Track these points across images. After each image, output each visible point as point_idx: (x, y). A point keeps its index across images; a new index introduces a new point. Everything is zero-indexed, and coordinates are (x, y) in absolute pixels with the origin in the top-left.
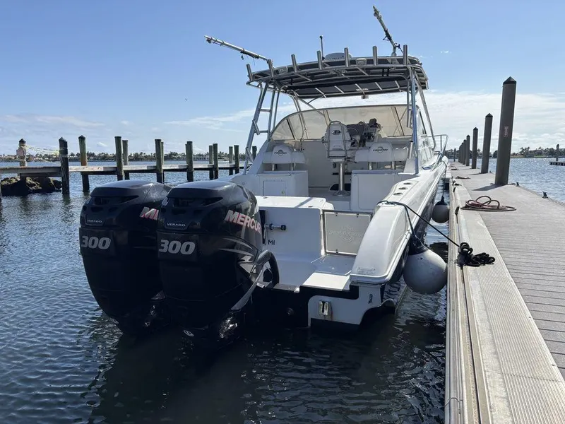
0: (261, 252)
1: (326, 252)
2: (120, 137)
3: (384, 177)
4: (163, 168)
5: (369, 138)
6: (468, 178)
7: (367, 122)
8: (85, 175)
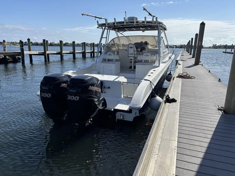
0: (101, 98)
1: (124, 96)
2: (45, 40)
3: (147, 66)
4: (63, 52)
5: (144, 49)
6: (185, 61)
7: (144, 42)
8: (31, 56)
